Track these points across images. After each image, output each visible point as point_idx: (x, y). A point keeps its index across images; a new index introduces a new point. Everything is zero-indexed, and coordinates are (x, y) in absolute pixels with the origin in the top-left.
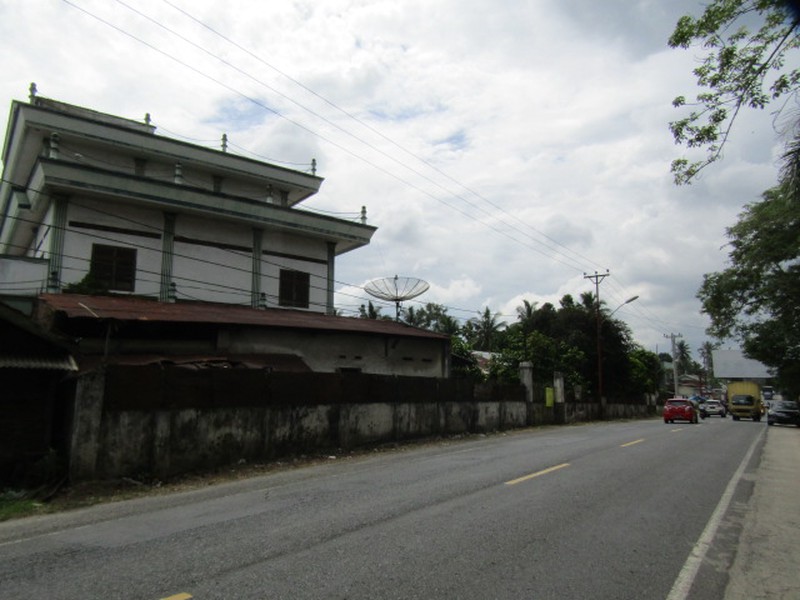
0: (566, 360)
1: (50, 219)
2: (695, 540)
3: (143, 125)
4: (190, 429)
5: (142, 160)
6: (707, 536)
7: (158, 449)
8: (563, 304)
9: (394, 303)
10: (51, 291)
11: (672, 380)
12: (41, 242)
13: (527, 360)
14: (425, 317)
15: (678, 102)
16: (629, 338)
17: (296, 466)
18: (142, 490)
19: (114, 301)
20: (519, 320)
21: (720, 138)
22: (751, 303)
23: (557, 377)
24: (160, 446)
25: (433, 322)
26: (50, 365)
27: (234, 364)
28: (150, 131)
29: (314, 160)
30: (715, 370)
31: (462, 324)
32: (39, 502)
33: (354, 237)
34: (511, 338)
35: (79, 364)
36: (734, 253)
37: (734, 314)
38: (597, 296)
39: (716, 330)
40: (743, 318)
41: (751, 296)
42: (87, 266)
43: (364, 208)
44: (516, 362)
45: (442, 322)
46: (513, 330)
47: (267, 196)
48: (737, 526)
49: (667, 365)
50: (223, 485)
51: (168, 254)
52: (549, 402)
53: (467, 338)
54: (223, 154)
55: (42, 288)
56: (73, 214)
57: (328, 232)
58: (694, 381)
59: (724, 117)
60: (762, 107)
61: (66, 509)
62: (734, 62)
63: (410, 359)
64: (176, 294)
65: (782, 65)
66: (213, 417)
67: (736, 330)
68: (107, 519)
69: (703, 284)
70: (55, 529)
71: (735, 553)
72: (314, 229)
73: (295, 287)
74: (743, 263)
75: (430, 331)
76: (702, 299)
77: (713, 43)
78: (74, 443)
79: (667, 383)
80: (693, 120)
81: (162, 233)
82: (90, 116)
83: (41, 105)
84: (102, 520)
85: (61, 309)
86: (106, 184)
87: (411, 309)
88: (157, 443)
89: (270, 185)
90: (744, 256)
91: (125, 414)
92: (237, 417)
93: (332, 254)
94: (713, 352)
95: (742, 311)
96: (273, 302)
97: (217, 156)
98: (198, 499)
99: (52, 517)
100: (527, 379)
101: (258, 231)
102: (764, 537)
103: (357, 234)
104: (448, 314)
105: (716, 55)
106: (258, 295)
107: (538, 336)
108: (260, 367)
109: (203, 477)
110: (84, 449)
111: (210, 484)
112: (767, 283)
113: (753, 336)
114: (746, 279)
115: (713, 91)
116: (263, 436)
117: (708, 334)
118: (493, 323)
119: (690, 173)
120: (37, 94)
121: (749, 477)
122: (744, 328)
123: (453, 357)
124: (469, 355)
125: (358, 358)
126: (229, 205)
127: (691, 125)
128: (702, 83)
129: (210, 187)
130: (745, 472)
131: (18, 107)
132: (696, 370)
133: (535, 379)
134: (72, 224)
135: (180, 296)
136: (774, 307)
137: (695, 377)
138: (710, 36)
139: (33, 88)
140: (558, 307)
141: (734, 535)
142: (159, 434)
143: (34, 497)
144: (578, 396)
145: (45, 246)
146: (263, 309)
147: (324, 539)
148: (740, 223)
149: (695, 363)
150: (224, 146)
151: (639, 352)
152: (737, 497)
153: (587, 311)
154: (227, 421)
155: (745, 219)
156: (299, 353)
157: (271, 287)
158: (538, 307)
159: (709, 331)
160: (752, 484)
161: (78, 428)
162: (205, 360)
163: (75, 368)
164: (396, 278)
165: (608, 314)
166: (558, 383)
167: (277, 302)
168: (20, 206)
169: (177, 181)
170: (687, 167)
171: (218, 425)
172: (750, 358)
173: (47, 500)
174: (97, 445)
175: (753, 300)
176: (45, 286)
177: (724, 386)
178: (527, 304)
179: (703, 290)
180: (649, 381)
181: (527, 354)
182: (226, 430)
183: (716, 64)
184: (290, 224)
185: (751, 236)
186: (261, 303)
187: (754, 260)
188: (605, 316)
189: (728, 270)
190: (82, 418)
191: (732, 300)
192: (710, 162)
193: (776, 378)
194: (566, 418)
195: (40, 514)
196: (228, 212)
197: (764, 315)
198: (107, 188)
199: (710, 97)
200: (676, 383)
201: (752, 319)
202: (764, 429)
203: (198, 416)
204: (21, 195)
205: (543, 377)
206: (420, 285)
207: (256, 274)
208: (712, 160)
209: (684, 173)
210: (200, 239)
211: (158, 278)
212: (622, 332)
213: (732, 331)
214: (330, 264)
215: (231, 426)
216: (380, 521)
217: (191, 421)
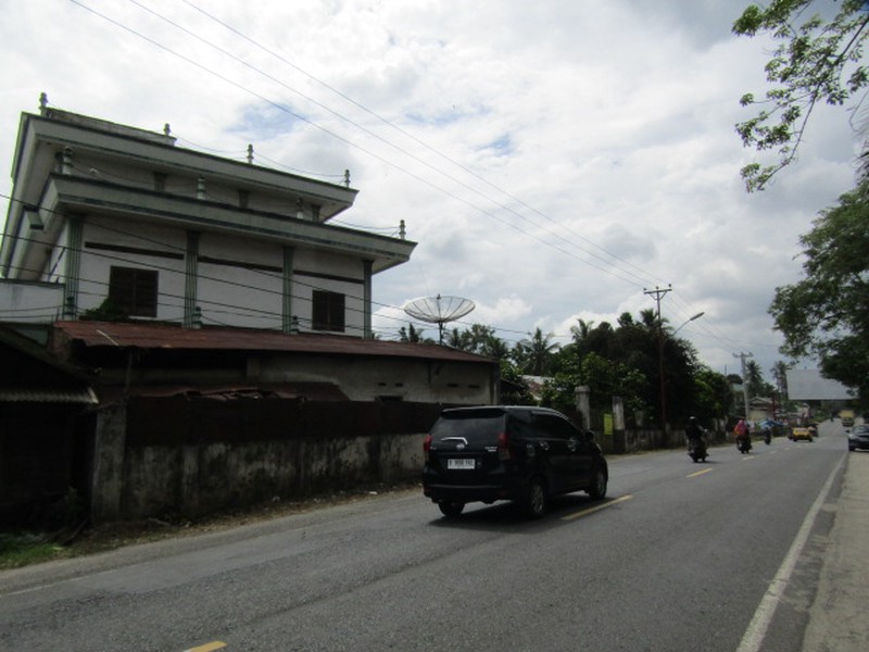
0: (626, 384)
1: (64, 241)
2: (771, 577)
3: (162, 136)
4: (219, 465)
5: (161, 174)
6: (785, 572)
7: (186, 487)
8: (620, 323)
9: (437, 325)
10: (67, 318)
11: (743, 404)
12: (56, 266)
13: (583, 385)
14: (470, 340)
15: (746, 100)
16: (694, 358)
17: (334, 504)
18: (170, 531)
19: (136, 329)
20: (574, 341)
21: (793, 138)
22: (828, 318)
23: (617, 402)
24: (188, 483)
25: (480, 345)
26: (68, 398)
27: (265, 394)
28: (170, 143)
29: (347, 171)
30: (790, 391)
31: (511, 346)
32: (61, 546)
33: (393, 254)
34: (564, 361)
35: (98, 397)
36: (809, 264)
37: (810, 331)
38: (658, 313)
39: (791, 348)
40: (819, 335)
41: (828, 310)
42: (105, 291)
43: (402, 222)
44: (572, 387)
45: (490, 344)
46: (567, 352)
47: (297, 211)
48: (817, 561)
49: (737, 388)
50: (256, 524)
51: (192, 275)
52: (608, 429)
53: (517, 361)
54: (249, 166)
55: (58, 315)
56: (90, 235)
57: (364, 249)
58: (766, 404)
59: (797, 115)
60: (841, 103)
61: (88, 552)
62: (806, 53)
63: (455, 386)
64: (201, 319)
65: (860, 57)
66: (243, 451)
67: (813, 347)
68: (133, 563)
69: (774, 298)
70: (78, 574)
71: (815, 590)
72: (349, 246)
73: (329, 310)
74: (819, 273)
75: (476, 355)
76: (774, 315)
77: (783, 34)
78: (95, 482)
79: (737, 407)
80: (762, 119)
81: (185, 254)
82: (105, 128)
83: (52, 116)
84: (127, 564)
85: (79, 337)
86: (123, 202)
87: (455, 331)
88: (184, 480)
89: (300, 199)
90: (820, 267)
91: (149, 449)
92: (269, 451)
93: (369, 273)
94: (787, 372)
95: (819, 327)
96: (306, 326)
97: (243, 169)
98: (229, 540)
99: (74, 561)
100: (583, 405)
101: (288, 249)
102: (847, 572)
103: (395, 250)
104: (496, 335)
105: (787, 47)
106: (290, 319)
107: (594, 358)
108: (293, 396)
109: (234, 516)
110: (107, 488)
111: (242, 524)
112: (845, 295)
113: (831, 353)
114: (822, 292)
115: (784, 87)
116: (299, 471)
117: (782, 353)
118: (545, 345)
119: (762, 180)
120: (48, 105)
121: (829, 508)
122: (821, 345)
123: (502, 382)
124: (520, 380)
125: (400, 385)
126: (256, 221)
127: (760, 125)
128: (770, 79)
129: (236, 203)
130: (825, 502)
131: (28, 119)
132: (768, 391)
133: (592, 405)
134: (89, 245)
135: (205, 321)
136: (853, 322)
137: (768, 400)
138: (779, 26)
139: (44, 98)
140: (615, 326)
141: (813, 571)
142: (187, 471)
143: (55, 540)
144: (639, 423)
145: (59, 270)
146: (295, 333)
147: (367, 581)
148: (815, 230)
149: (767, 384)
150: (250, 157)
151: (705, 374)
152: (815, 530)
153: (648, 330)
154: (259, 456)
155: (821, 226)
156: (335, 381)
157: (304, 310)
158: (595, 326)
159: (782, 350)
160: (833, 516)
161: (99, 465)
162: (234, 390)
163: (95, 400)
164: (439, 298)
165: (671, 332)
166: (618, 409)
167: (310, 325)
168: (33, 227)
169: (200, 197)
170: (760, 173)
171: (249, 460)
172: (829, 378)
173: (67, 544)
174: (120, 484)
175: (831, 314)
176: (61, 312)
177: (800, 409)
178: (582, 324)
179: (774, 304)
180: (717, 404)
181: (583, 378)
182: (257, 465)
183: (787, 57)
184: (322, 241)
185: (827, 245)
186: (293, 327)
187: (831, 271)
188: (668, 335)
189: (802, 283)
190: (103, 454)
191: (808, 314)
192: (784, 165)
193: (857, 400)
194: (627, 445)
195: (61, 558)
196: (255, 229)
197: (844, 331)
198: (125, 206)
199: (781, 94)
200: (747, 406)
201: (830, 335)
202: (844, 456)
203: (227, 450)
204: (33, 215)
205: (601, 403)
206: (465, 305)
207: (287, 296)
208: (785, 163)
209: (755, 178)
210: (227, 259)
211: (182, 302)
212: (687, 352)
213: (808, 349)
214: (367, 283)
215: (263, 460)
216: (427, 561)
217: (220, 455)
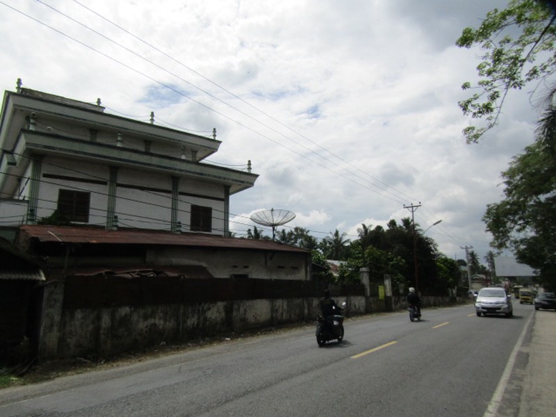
0: (392, 266)
1: (29, 173)
2: (489, 399)
3: (96, 106)
4: (125, 321)
5: (94, 130)
6: (498, 396)
7: (102, 337)
8: (389, 226)
9: (271, 228)
10: (29, 223)
11: (467, 279)
12: (24, 189)
13: (364, 267)
14: (293, 237)
15: (465, 86)
16: (436, 250)
17: (202, 346)
18: (90, 367)
19: (74, 230)
20: (359, 238)
21: (495, 111)
22: (520, 224)
23: (387, 278)
24: (104, 334)
25: (299, 241)
26: (25, 277)
27: (157, 273)
28: (100, 110)
29: (215, 129)
30: (497, 271)
31: (319, 241)
32: (15, 377)
33: (243, 182)
34: (352, 250)
35: (46, 276)
36: (507, 190)
37: (509, 232)
38: (413, 220)
39: (497, 244)
40: (515, 235)
41: (520, 219)
42: (55, 206)
43: (249, 161)
44: (358, 268)
45: (306, 240)
46: (355, 245)
47: (182, 154)
48: (519, 388)
49: (463, 268)
50: (149, 361)
51: (112, 196)
52: (381, 295)
53: (323, 251)
54: (151, 125)
55: (23, 221)
56: (45, 169)
57: (225, 178)
58: (482, 279)
59: (498, 96)
60: (520, 88)
61: (34, 381)
62: (503, 58)
63: (283, 267)
64: (118, 224)
65: (534, 60)
66: (142, 312)
67: (510, 244)
68: (64, 390)
69: (486, 211)
70: (26, 397)
71: (518, 409)
72: (215, 176)
73: (201, 218)
74: (514, 196)
75: (296, 247)
76: (486, 222)
77: (487, 46)
78: (41, 334)
79: (463, 281)
80: (475, 99)
81: (109, 183)
82: (59, 101)
83: (25, 93)
84: (59, 390)
85: (36, 236)
86: (69, 148)
87: (283, 231)
88: (102, 332)
89: (184, 146)
90: (514, 192)
91: (79, 311)
92: (159, 311)
93: (227, 194)
94: (495, 259)
95: (514, 230)
96: (186, 228)
97: (147, 127)
98: (129, 372)
99: (24, 388)
100: (365, 280)
101: (175, 179)
102: (538, 396)
103: (245, 179)
104: (309, 234)
105: (491, 54)
106: (176, 224)
107: (372, 249)
108: (176, 275)
109: (134, 356)
110: (50, 338)
111: (139, 361)
112: (530, 210)
113: (522, 247)
114: (516, 207)
115: (489, 79)
116: (178, 325)
117: (491, 246)
118: (341, 240)
119: (476, 136)
120: (22, 86)
121: (525, 350)
122: (516, 242)
123: (313, 265)
124: (324, 263)
125: (247, 267)
126: (155, 161)
127: (474, 102)
128: (481, 75)
129: (142, 149)
130: (522, 346)
131: (9, 95)
132: (483, 270)
133: (371, 280)
134: (45, 176)
135: (120, 225)
136: (536, 227)
137: (483, 276)
138: (485, 41)
139: (19, 82)
140: (386, 228)
141: (517, 395)
142: (103, 325)
143: (13, 373)
144: (401, 291)
145: (26, 192)
146: (179, 233)
147: (220, 403)
148: (510, 169)
149: (482, 266)
150: (152, 120)
151: (443, 259)
152: (516, 366)
153: (406, 231)
154: (153, 315)
155: (514, 166)
156: (204, 265)
157: (185, 219)
158: (372, 228)
159: (492, 244)
160: (527, 355)
161: (45, 322)
162: (137, 270)
163: (44, 278)
164: (272, 210)
165: (421, 233)
166: (387, 283)
167: (189, 228)
168: (9, 164)
169: (119, 145)
170: (475, 132)
171: (146, 317)
172: (521, 263)
173: (21, 376)
174: (58, 334)
175: (521, 222)
176: (25, 219)
177: (503, 282)
178: (364, 226)
179: (486, 215)
180: (451, 279)
181: (365, 262)
182: (151, 321)
183: (490, 61)
184: (198, 173)
185: (518, 178)
186: (178, 229)
187: (521, 194)
188: (419, 234)
189: (503, 202)
190: (48, 314)
191: (507, 222)
192: (490, 128)
193: (539, 277)
194: (393, 307)
195: (16, 386)
196: (154, 165)
197: (530, 233)
198: (70, 151)
199: (487, 83)
200: (470, 281)
201: (521, 235)
202: (533, 313)
203: (131, 311)
204: (10, 155)
205: (376, 278)
206: (290, 214)
207: (174, 209)
208: (491, 126)
209: (472, 136)
210: (136, 185)
211: (105, 214)
212: (431, 246)
213: (508, 244)
214: (226, 201)
215: (155, 318)
216: (261, 389)
217: (126, 315)
